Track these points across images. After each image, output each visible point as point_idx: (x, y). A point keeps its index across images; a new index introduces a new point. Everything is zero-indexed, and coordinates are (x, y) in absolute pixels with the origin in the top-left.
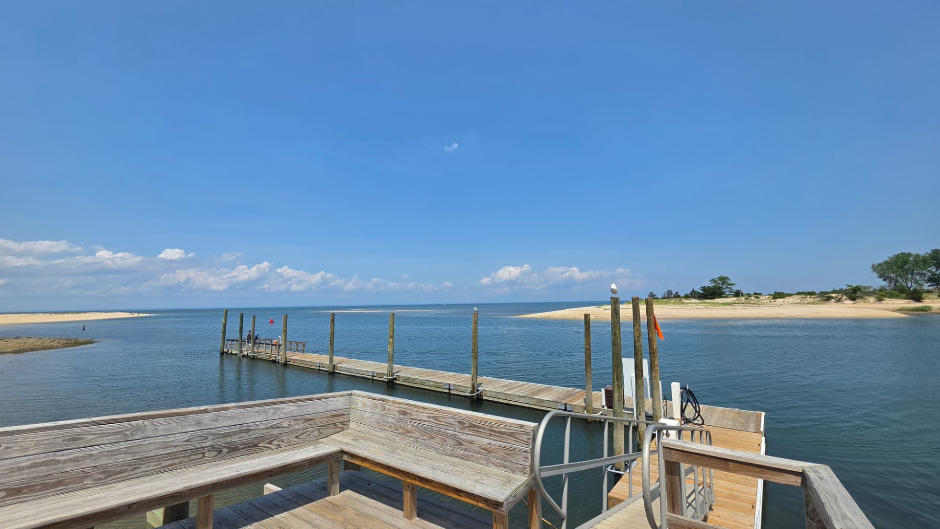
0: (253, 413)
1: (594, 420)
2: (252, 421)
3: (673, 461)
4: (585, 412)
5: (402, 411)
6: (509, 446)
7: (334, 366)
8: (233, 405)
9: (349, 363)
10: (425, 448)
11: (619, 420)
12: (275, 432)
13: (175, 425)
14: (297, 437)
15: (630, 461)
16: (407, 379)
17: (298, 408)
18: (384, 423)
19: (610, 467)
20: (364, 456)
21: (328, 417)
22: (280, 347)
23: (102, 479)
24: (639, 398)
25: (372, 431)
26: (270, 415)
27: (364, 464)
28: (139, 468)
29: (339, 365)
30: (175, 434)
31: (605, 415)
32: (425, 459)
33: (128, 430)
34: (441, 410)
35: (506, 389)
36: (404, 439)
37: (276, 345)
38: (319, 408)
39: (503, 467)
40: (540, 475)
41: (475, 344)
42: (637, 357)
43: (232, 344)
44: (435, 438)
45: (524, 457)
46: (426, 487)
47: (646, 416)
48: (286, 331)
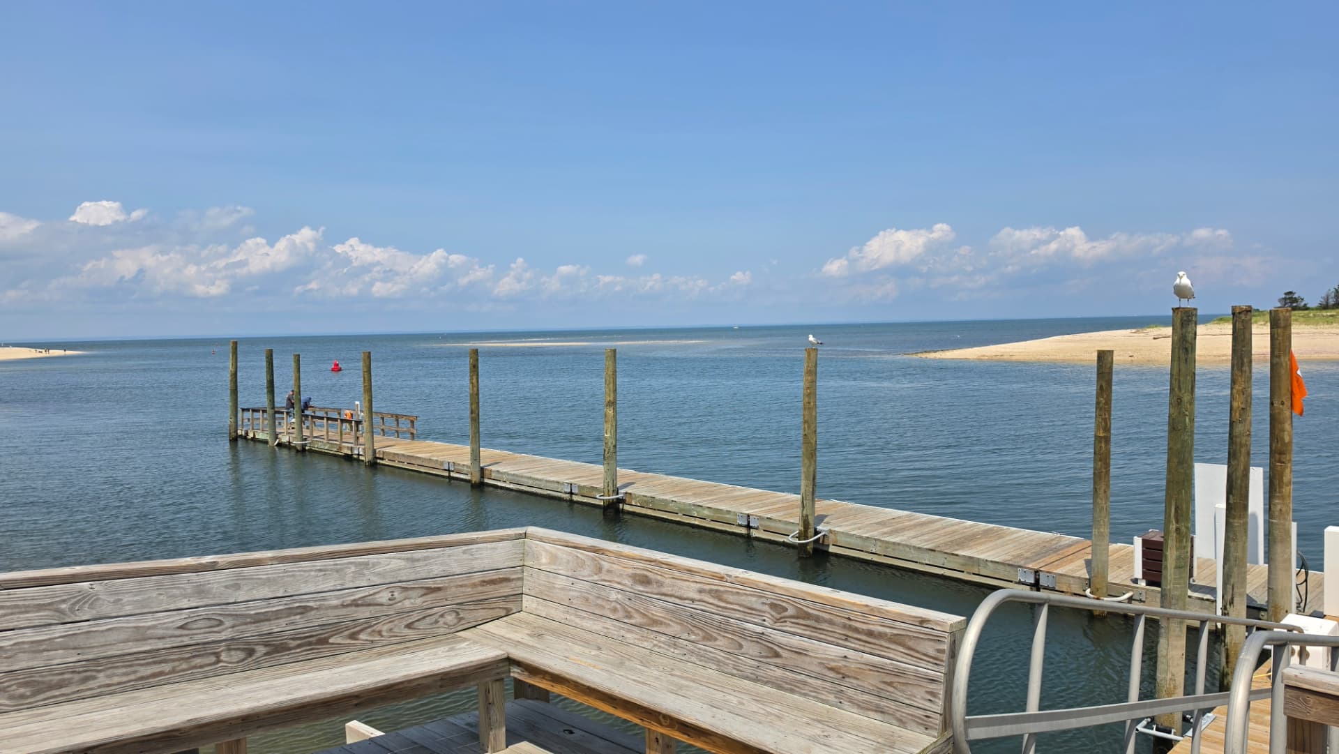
0: (313, 573)
1: (1108, 613)
2: (312, 590)
3: (1311, 719)
4: (1088, 592)
5: (639, 575)
6: (891, 664)
7: (482, 469)
8: (269, 554)
9: (515, 464)
10: (693, 659)
11: (1175, 616)
12: (364, 613)
13: (154, 594)
14: (409, 626)
15: (1196, 712)
16: (649, 502)
17: (409, 565)
18: (599, 602)
19: (1144, 723)
20: (556, 672)
21: (474, 585)
22: (360, 426)
23: (28, 697)
24: (1232, 562)
25: (573, 618)
26: (349, 576)
27: (557, 689)
28: (94, 678)
29: (494, 468)
30: (157, 612)
31: (1141, 601)
32: (691, 684)
33: (64, 601)
34: (730, 576)
35: (886, 530)
36: (646, 639)
37: (350, 422)
38: (455, 565)
39: (876, 711)
40: (966, 734)
41: (810, 423)
42: (1234, 463)
43: (254, 419)
44: (716, 639)
45: (927, 692)
46: (698, 744)
47: (1248, 607)
48: (371, 389)
